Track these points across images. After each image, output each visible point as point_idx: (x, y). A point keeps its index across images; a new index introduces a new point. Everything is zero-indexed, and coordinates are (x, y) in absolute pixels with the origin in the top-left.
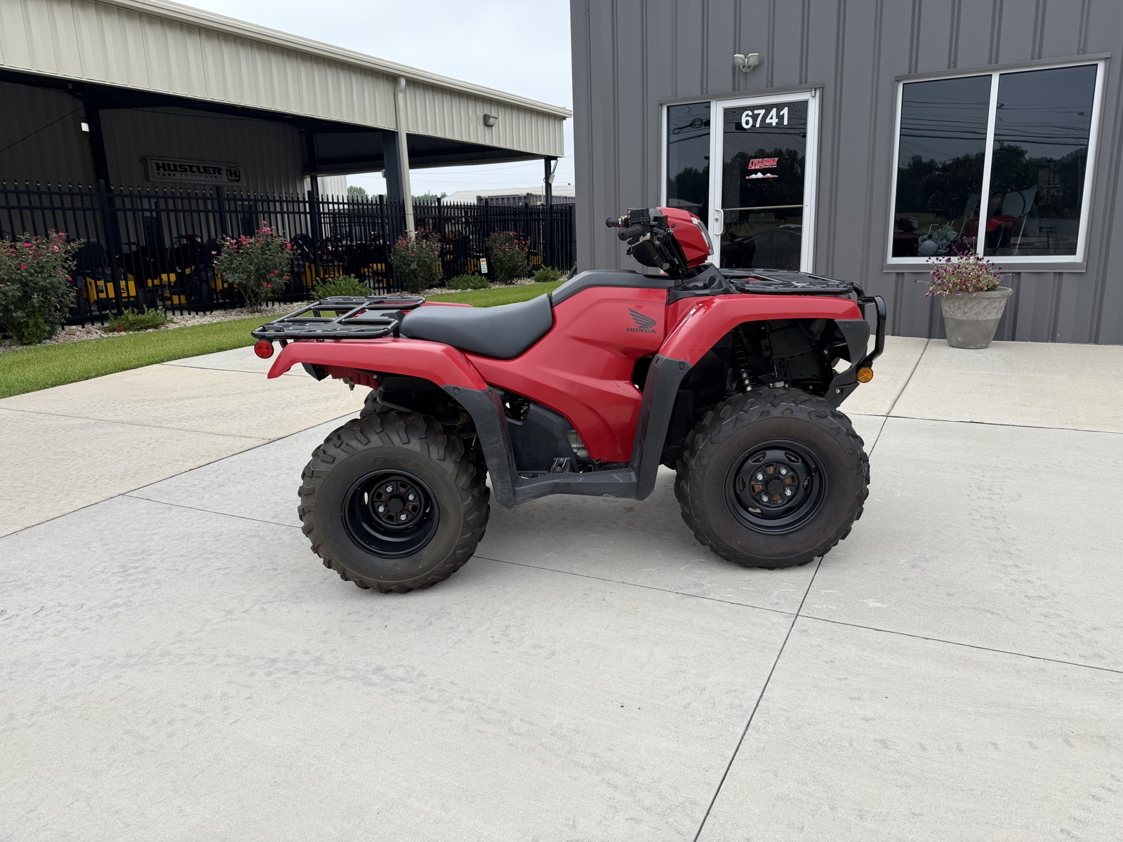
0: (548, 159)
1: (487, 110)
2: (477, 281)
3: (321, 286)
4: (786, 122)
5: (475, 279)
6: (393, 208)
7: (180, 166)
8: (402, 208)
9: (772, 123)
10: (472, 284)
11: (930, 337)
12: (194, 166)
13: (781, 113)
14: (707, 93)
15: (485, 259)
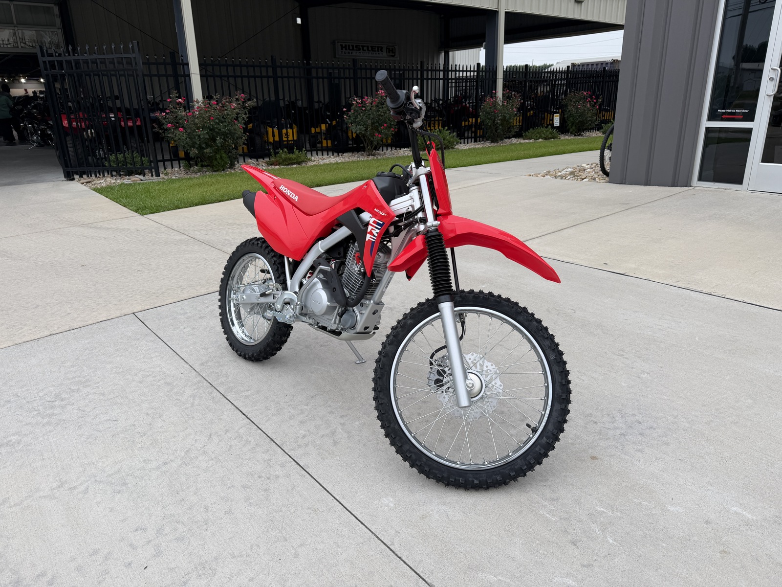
5: (547, 131)
6: (488, 73)
7: (356, 46)
8: (495, 73)
12: (365, 46)
15: (559, 115)
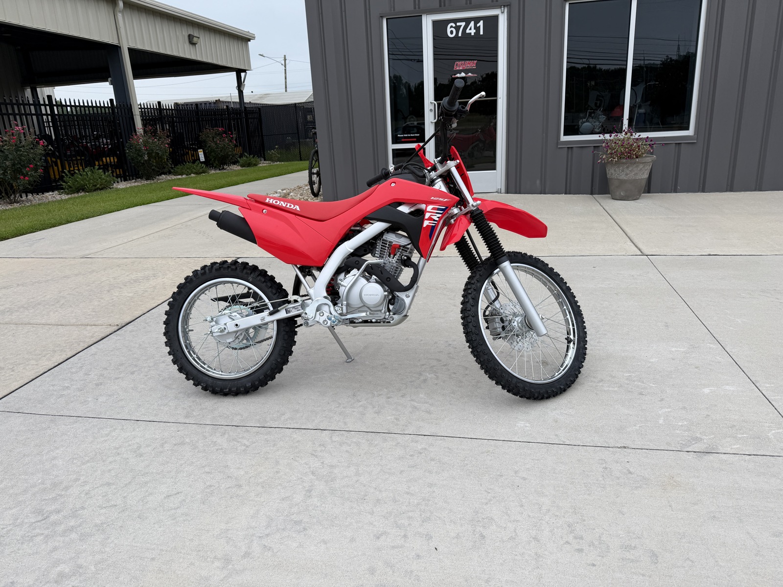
0: (239, 72)
1: (191, 31)
2: (199, 168)
3: (70, 178)
4: (482, 33)
5: (197, 166)
6: (123, 110)
8: (129, 109)
9: (471, 33)
10: (194, 170)
11: (592, 194)
13: (478, 25)
14: (419, 8)
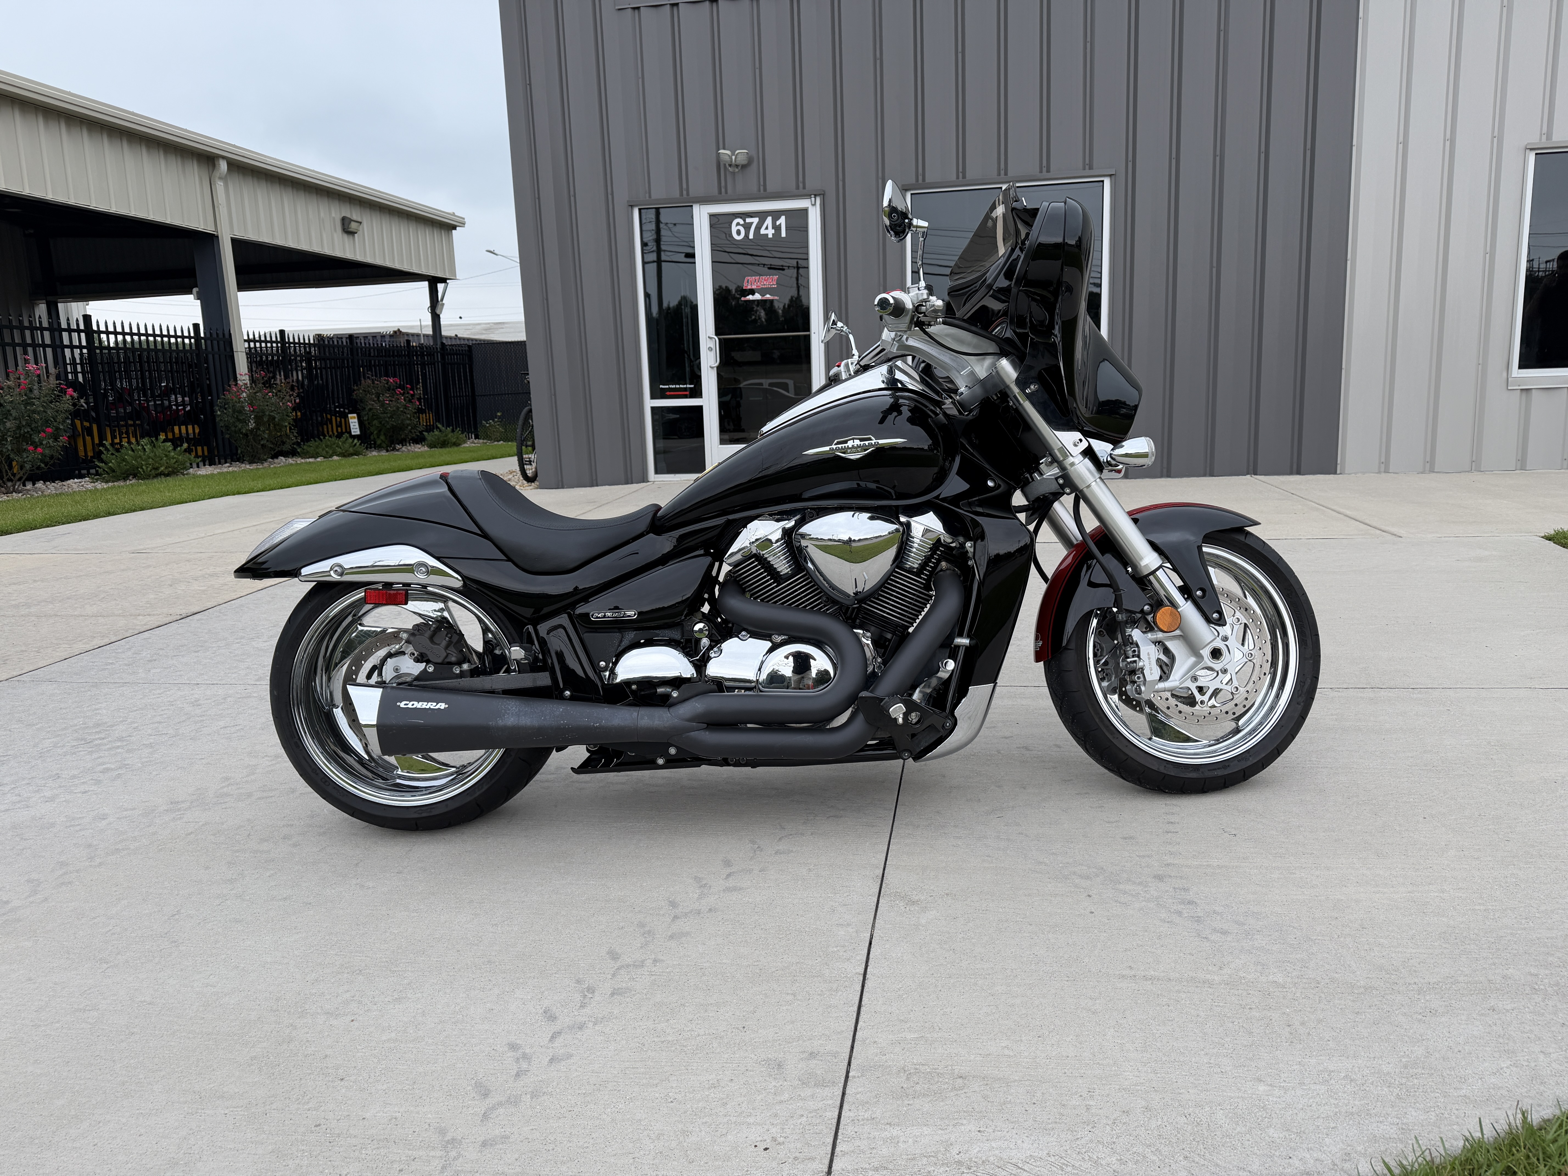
0: (434, 282)
1: (348, 212)
2: (347, 446)
4: (784, 234)
5: (344, 442)
6: (215, 342)
8: (228, 342)
9: (767, 235)
10: (339, 450)
13: (778, 223)
14: (688, 194)
15: (355, 415)
